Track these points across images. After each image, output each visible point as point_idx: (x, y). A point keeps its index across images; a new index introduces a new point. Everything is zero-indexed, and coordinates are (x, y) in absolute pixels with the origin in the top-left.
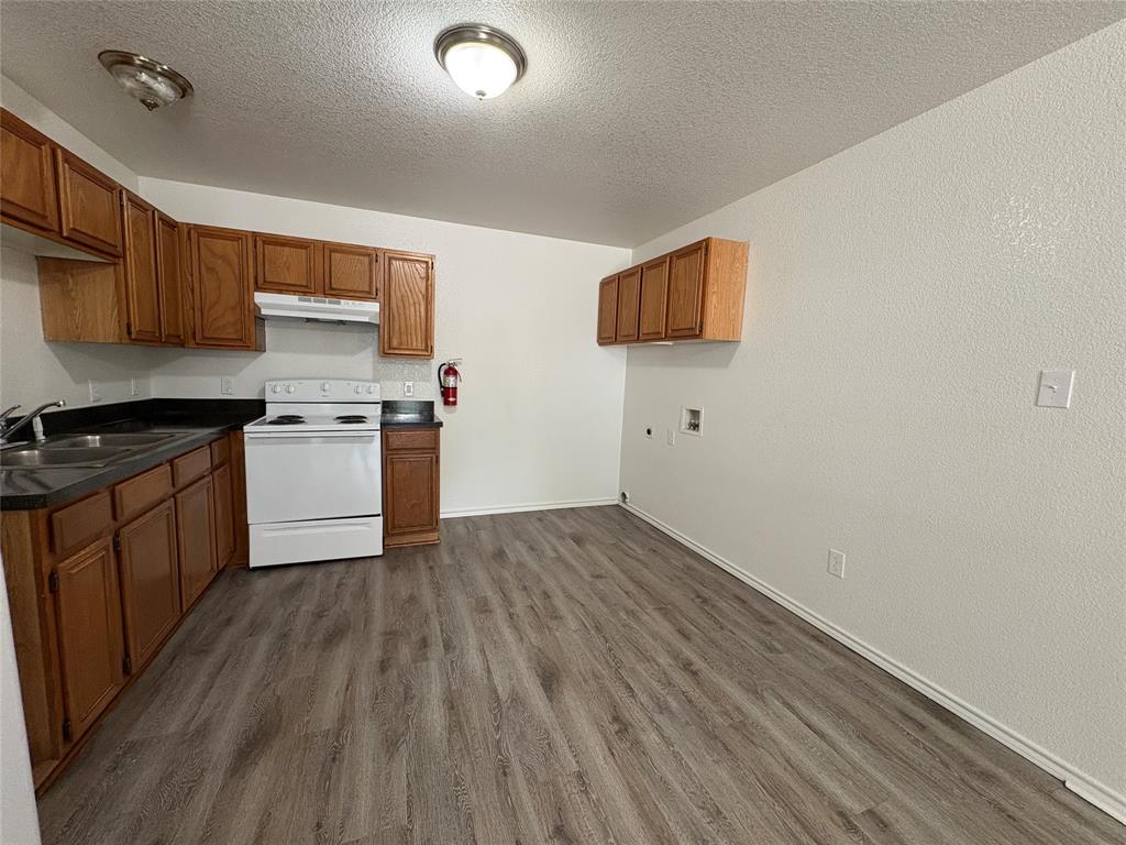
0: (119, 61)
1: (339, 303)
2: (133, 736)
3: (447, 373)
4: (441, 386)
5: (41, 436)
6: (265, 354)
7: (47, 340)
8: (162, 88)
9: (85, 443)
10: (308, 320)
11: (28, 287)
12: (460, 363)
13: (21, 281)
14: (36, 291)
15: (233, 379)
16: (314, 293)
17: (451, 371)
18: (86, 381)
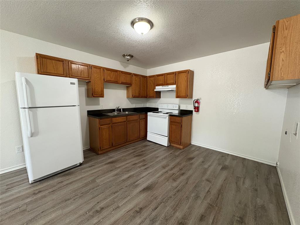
0: (124, 56)
1: (168, 86)
2: (109, 154)
3: (196, 102)
4: (194, 106)
5: (122, 111)
6: (161, 99)
7: (127, 98)
8: (128, 57)
9: (126, 113)
10: (167, 91)
11: (125, 91)
12: (201, 99)
13: (124, 90)
14: (126, 91)
15: (156, 104)
16: (164, 85)
17: (197, 102)
18: (133, 104)
